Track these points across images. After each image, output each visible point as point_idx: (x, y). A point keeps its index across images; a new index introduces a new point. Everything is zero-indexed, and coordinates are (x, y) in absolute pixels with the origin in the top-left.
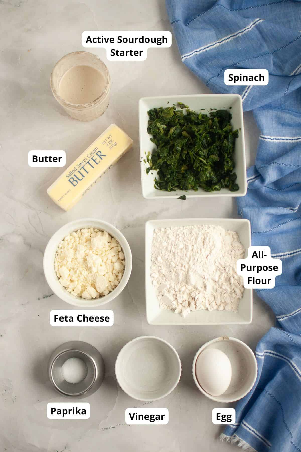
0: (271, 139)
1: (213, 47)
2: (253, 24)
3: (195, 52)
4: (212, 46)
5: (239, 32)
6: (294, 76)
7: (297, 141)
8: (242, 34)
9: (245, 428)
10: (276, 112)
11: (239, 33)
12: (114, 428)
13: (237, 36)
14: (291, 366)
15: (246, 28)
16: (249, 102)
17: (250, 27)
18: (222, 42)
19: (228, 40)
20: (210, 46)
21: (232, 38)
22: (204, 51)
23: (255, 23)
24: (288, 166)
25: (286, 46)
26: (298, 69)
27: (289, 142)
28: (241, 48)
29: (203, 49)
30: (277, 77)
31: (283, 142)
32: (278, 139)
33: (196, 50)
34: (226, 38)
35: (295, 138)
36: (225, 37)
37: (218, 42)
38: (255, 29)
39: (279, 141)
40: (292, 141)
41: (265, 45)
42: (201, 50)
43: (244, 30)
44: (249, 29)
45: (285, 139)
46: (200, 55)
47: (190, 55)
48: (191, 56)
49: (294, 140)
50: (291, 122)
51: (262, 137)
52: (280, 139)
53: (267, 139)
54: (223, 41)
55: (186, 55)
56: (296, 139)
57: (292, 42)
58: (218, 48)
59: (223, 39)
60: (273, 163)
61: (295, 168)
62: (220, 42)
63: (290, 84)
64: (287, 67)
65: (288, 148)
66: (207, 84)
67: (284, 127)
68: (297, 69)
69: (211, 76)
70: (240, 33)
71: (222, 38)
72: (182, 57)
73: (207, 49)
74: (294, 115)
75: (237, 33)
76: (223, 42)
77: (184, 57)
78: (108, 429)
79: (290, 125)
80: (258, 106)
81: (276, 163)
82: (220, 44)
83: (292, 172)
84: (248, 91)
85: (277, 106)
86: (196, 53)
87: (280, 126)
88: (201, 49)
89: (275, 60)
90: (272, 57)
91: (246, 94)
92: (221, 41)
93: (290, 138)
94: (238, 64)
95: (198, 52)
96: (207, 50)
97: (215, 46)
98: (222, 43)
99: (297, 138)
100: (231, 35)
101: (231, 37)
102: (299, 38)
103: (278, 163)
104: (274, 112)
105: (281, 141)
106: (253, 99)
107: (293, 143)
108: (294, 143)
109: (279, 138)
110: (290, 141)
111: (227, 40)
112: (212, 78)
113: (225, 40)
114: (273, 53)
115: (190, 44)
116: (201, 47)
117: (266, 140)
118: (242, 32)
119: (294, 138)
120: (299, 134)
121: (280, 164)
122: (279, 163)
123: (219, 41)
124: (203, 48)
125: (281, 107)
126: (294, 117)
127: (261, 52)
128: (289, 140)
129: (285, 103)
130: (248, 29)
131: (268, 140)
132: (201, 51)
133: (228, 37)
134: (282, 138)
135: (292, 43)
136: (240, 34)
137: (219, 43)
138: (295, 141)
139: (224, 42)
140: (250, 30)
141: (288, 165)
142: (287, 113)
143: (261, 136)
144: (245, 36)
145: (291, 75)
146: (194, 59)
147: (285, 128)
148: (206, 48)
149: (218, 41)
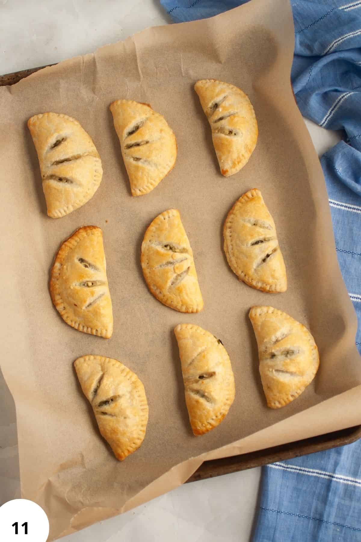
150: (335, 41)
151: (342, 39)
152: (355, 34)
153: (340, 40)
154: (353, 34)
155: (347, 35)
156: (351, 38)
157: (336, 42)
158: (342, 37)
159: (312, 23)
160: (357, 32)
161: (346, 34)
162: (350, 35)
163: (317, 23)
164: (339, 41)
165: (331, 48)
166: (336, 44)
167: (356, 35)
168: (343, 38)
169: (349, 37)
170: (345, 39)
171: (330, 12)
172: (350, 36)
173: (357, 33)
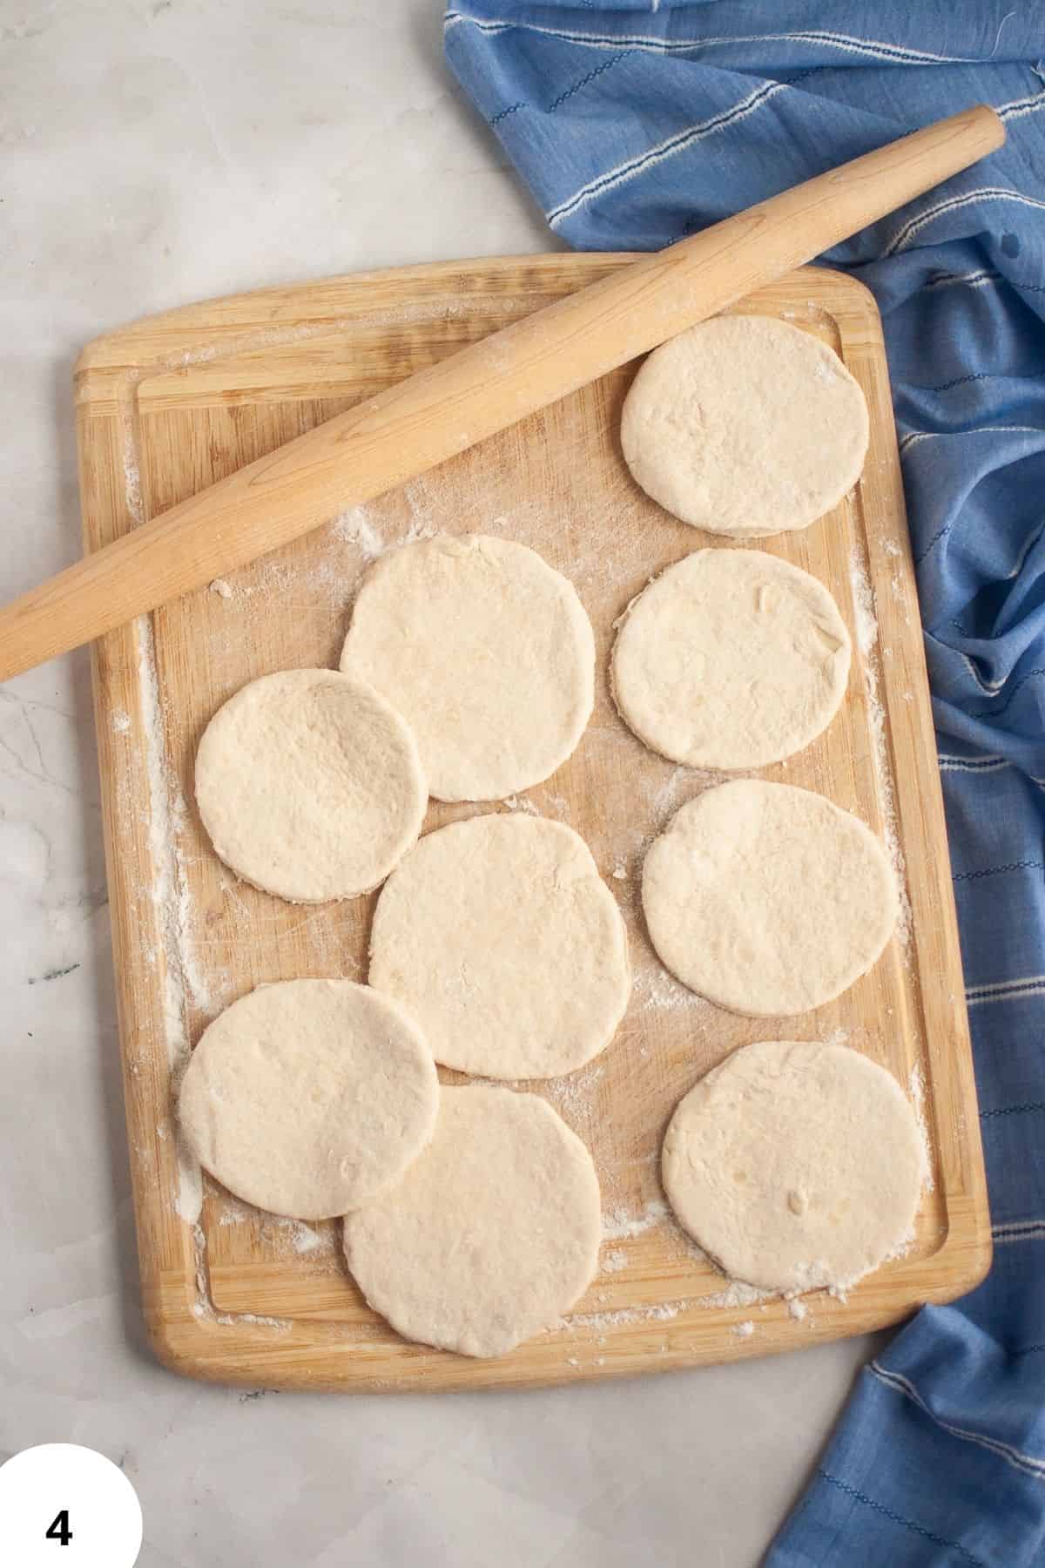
1: (639, 169)
2: (760, 96)
3: (584, 193)
4: (634, 167)
5: (714, 120)
8: (724, 124)
11: (715, 123)
13: (712, 130)
15: (736, 108)
17: (750, 106)
18: (665, 150)
19: (683, 145)
20: (630, 168)
21: (696, 136)
22: (613, 185)
23: (765, 93)
29: (609, 181)
33: (586, 188)
34: (677, 138)
36: (672, 136)
37: (652, 152)
38: (767, 110)
42: (600, 185)
43: (733, 115)
44: (746, 112)
46: (601, 198)
47: (573, 204)
48: (575, 208)
54: (669, 147)
55: (560, 208)
58: (654, 170)
59: (668, 142)
62: (661, 153)
70: (719, 122)
71: (664, 140)
72: (548, 216)
73: (621, 179)
75: (710, 123)
76: (670, 152)
77: (557, 214)
82: (661, 157)
86: (587, 196)
88: (600, 180)
92: (662, 149)
95: (593, 191)
96: (621, 184)
97: (646, 164)
98: (665, 155)
100: (690, 130)
101: (691, 134)
111: (677, 145)
113: (674, 144)
115: (566, 172)
116: (601, 175)
118: (726, 119)
123: (656, 150)
124: (609, 176)
130: (742, 110)
132: (603, 188)
133: (682, 135)
136: (720, 125)
137: (656, 154)
139: (673, 150)
140: (751, 114)
144: (735, 131)
146: (586, 214)
148: (617, 176)
149: (651, 148)
150: (911, 222)
151: (927, 216)
152: (962, 201)
153: (922, 219)
154: (957, 202)
155: (942, 204)
156: (950, 213)
157: (915, 224)
158: (929, 211)
160: (968, 195)
161: (938, 202)
162: (949, 204)
164: (920, 221)
165: (901, 239)
166: (914, 228)
167: (965, 203)
168: (932, 213)
169: (945, 210)
170: (936, 215)
172: (951, 207)
173: (967, 199)
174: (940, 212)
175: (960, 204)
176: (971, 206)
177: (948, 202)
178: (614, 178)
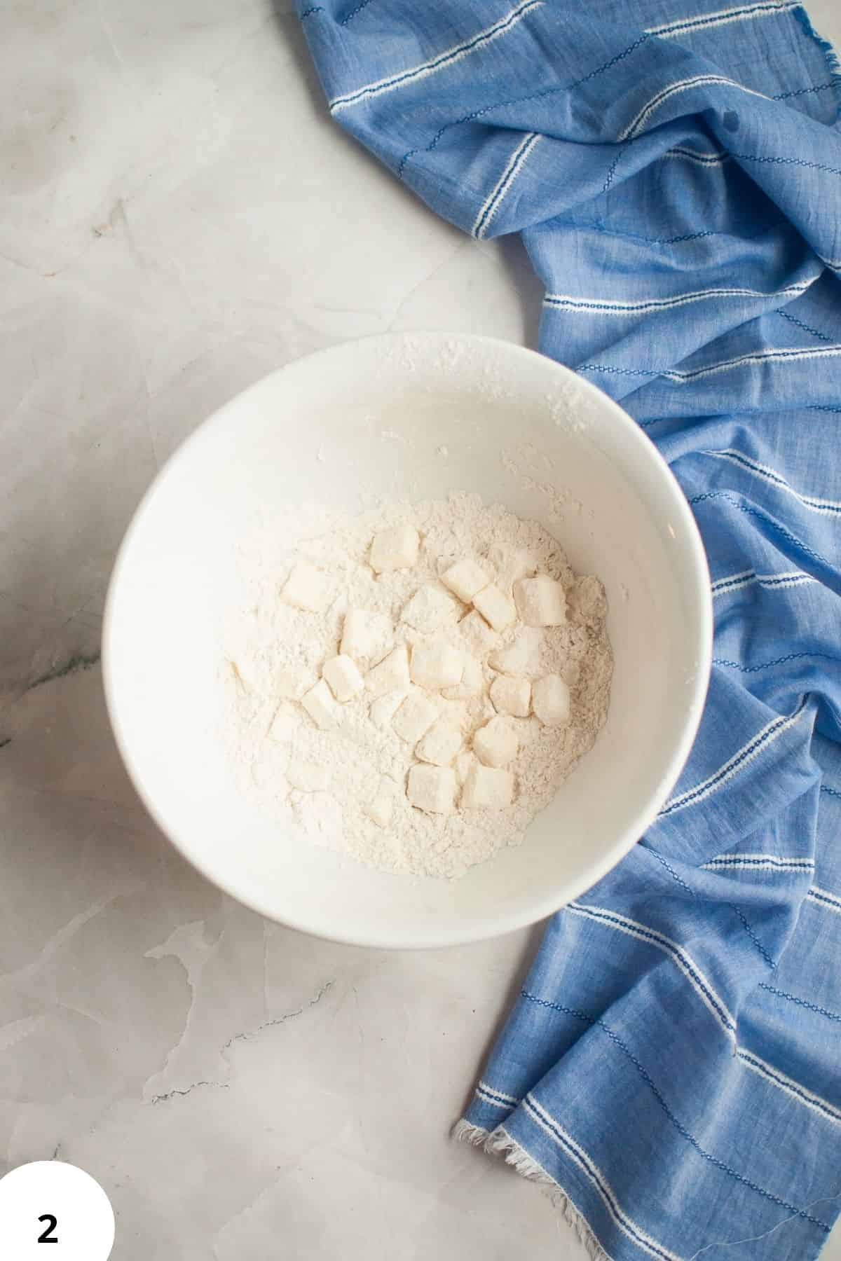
0: (575, 305)
1: (413, 79)
2: (516, 15)
3: (366, 91)
4: (409, 75)
5: (479, 36)
6: (628, 141)
7: (644, 310)
8: (487, 40)
9: (534, 1115)
10: (584, 235)
11: (479, 40)
12: (183, 1094)
13: (476, 47)
14: (680, 964)
15: (497, 26)
16: (513, 210)
17: (509, 23)
18: (437, 64)
19: (451, 61)
20: (406, 76)
21: (462, 53)
22: (391, 88)
23: (520, 12)
24: (624, 374)
25: (603, 69)
26: (637, 123)
27: (624, 315)
28: (487, 78)
29: (388, 85)
30: (584, 147)
31: (607, 315)
32: (593, 306)
33: (368, 87)
34: (447, 54)
35: (639, 304)
36: (443, 52)
37: (425, 65)
38: (522, 27)
39: (595, 311)
40: (631, 312)
41: (549, 69)
42: (381, 87)
43: (494, 32)
44: (506, 29)
45: (612, 308)
46: (380, 99)
47: (354, 98)
48: (356, 101)
49: (637, 308)
50: (626, 260)
51: (549, 300)
52: (597, 306)
53: (563, 303)
54: (440, 62)
55: (342, 98)
56: (642, 307)
57: (620, 57)
58: (427, 80)
59: (440, 58)
60: (583, 368)
61: (642, 380)
62: (433, 66)
63: (619, 160)
64: (609, 118)
65: (620, 328)
66: (400, 170)
67: (608, 275)
68: (634, 122)
69: (409, 150)
70: (482, 38)
71: (436, 56)
72: (330, 104)
73: (398, 84)
74: (634, 242)
75: (475, 39)
76: (440, 66)
77: (338, 103)
78: (169, 1096)
79: (623, 270)
80: (536, 219)
81: (592, 367)
82: (432, 70)
83: (635, 392)
84: (509, 183)
85: (587, 221)
86: (368, 94)
87: (598, 273)
88: (382, 82)
89: (577, 103)
90: (569, 96)
91: (504, 190)
92: (434, 63)
93: (626, 305)
94: (479, 115)
95: (374, 90)
96: (397, 87)
97: (419, 75)
98: (436, 68)
99: (643, 304)
100: (458, 47)
101: (459, 51)
102: (636, 45)
103: (597, 366)
104: (579, 234)
105: (602, 311)
106: (521, 200)
107: (633, 318)
108: (635, 317)
109: (596, 302)
110: (625, 312)
111: (449, 60)
112: (412, 152)
114: (570, 88)
115: (352, 69)
116: (383, 78)
117: (560, 306)
118: (487, 36)
119: (635, 305)
120: (649, 294)
121: (602, 369)
122: (599, 367)
123: (429, 64)
124: (388, 81)
125: (599, 225)
126: (634, 248)
127: (540, 87)
128: (623, 308)
129: (608, 214)
130: (501, 27)
131: (566, 306)
132: (383, 90)
133: (452, 51)
134: (603, 303)
135: (620, 60)
136: (483, 42)
137: (429, 67)
138: (640, 311)
139: (443, 64)
140: (509, 31)
141: (623, 372)
142: (614, 237)
143: (548, 296)
144: (496, 48)
145: (622, 138)
146: (365, 109)
147: (611, 280)
148: (395, 81)
149: (425, 62)
150: (648, 104)
151: (660, 97)
152: (690, 84)
153: (656, 101)
154: (685, 84)
155: (672, 86)
156: (681, 94)
157: (650, 106)
158: (661, 93)
159: (597, 69)
160: (694, 79)
161: (669, 84)
162: (678, 86)
163: (609, 67)
164: (654, 103)
166: (649, 109)
167: (692, 85)
168: (664, 95)
169: (675, 91)
171: (638, 43)
172: (679, 89)
173: (694, 82)
174: (671, 93)
175: (688, 86)
176: (697, 88)
177: (677, 85)
178: (392, 83)
